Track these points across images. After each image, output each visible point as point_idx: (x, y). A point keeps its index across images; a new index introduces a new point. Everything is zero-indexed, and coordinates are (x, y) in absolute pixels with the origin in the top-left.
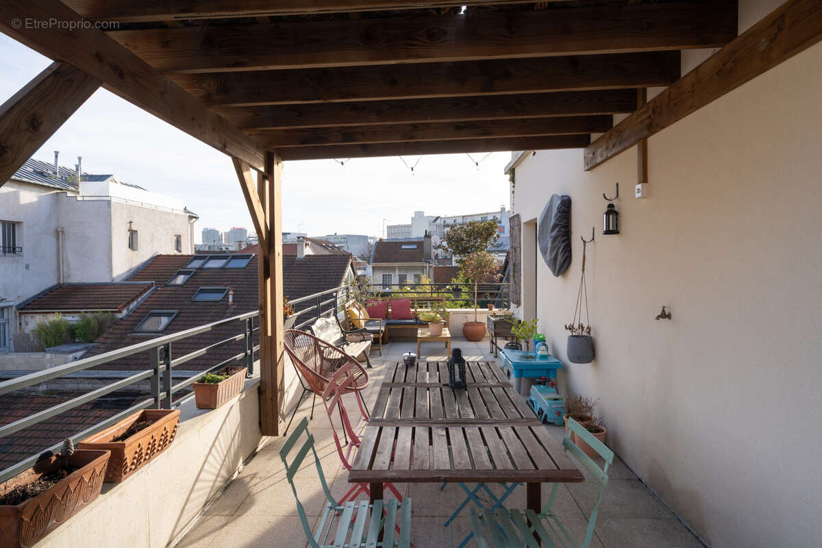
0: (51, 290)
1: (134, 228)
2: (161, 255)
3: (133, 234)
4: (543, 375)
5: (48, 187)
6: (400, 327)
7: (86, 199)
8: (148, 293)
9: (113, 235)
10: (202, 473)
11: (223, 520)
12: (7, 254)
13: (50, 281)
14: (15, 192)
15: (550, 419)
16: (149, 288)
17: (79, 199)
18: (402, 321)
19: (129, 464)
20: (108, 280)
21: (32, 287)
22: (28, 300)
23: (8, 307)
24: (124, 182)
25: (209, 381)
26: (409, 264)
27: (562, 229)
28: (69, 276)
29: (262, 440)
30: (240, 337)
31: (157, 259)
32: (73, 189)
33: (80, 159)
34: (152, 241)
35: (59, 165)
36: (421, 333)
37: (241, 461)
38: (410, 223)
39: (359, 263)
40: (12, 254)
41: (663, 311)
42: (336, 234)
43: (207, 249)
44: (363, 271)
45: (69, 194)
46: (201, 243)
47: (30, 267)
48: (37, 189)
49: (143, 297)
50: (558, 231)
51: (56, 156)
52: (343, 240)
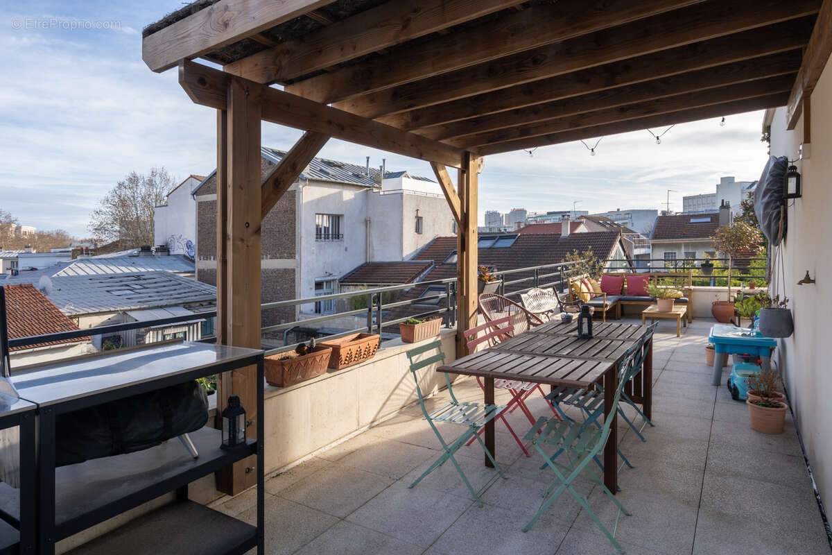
0: (360, 268)
1: (420, 215)
2: (440, 238)
3: (419, 220)
4: (752, 352)
5: (361, 186)
6: (633, 303)
7: (386, 193)
8: (428, 270)
9: (404, 221)
10: (401, 385)
11: (410, 418)
12: (334, 240)
13: (360, 261)
14: (340, 192)
15: (743, 396)
16: (429, 266)
17: (382, 193)
18: (637, 297)
19: (343, 359)
20: (399, 260)
21: (349, 265)
22: (346, 275)
23: (333, 280)
24: (416, 176)
25: (411, 323)
26: (699, 240)
27: (776, 195)
28: (373, 257)
29: (458, 378)
30: (443, 295)
31: (437, 241)
32: (378, 186)
33: (384, 160)
34: (434, 225)
35: (370, 166)
36: (651, 309)
37: (436, 387)
38: (715, 192)
39: (643, 241)
40: (337, 240)
41: (808, 275)
42: (618, 210)
43: (488, 231)
44: (647, 249)
45: (375, 190)
46: (484, 226)
47: (348, 249)
48: (353, 188)
49: (424, 273)
50: (770, 196)
51: (368, 161)
52: (627, 216)
